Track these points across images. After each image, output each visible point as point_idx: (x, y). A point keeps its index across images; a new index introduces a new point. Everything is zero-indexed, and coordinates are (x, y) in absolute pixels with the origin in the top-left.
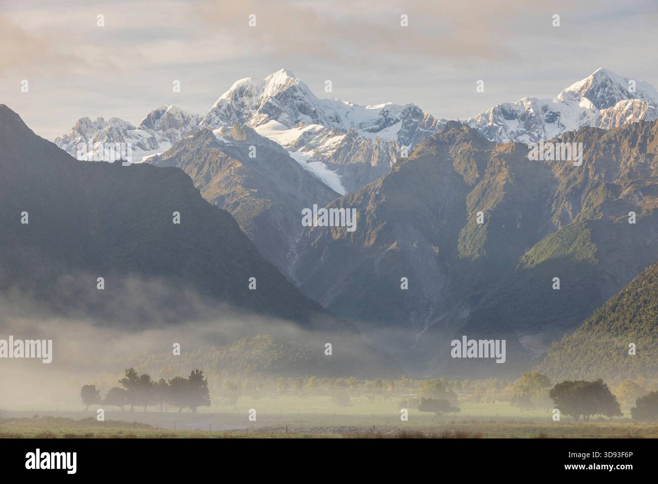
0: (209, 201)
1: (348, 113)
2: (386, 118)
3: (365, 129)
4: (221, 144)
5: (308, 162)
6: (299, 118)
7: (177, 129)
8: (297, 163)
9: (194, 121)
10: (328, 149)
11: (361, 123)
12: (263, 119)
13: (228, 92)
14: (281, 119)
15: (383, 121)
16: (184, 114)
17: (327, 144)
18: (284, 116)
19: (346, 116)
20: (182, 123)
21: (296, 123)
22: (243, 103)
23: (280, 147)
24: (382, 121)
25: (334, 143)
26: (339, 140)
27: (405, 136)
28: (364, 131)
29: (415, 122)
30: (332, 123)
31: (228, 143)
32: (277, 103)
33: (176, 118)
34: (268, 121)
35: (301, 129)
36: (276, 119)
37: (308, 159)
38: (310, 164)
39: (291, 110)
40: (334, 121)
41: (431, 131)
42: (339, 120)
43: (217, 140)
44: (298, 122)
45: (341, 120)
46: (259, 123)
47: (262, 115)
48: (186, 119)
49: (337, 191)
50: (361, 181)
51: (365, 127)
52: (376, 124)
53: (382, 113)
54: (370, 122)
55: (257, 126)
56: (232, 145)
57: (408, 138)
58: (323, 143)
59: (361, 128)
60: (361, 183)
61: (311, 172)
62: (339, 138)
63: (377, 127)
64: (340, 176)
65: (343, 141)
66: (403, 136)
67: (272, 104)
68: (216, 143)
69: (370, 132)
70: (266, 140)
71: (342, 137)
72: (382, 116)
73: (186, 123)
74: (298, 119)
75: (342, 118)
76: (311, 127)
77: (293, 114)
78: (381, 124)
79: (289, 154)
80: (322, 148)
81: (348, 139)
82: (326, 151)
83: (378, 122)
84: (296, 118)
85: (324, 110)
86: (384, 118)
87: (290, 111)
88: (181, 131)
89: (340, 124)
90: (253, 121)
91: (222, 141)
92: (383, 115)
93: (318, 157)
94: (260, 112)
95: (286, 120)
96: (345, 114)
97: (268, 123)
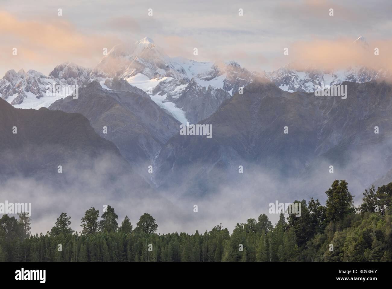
1: (190, 67)
2: (216, 70)
3: (201, 78)
4: (105, 91)
5: (163, 102)
6: (157, 71)
7: (75, 78)
8: (156, 104)
9: (86, 73)
10: (177, 93)
11: (199, 74)
12: (133, 72)
14: (145, 72)
15: (214, 72)
16: (79, 68)
17: (175, 90)
18: (147, 70)
19: (189, 69)
20: (78, 74)
21: (156, 75)
22: (119, 61)
23: (145, 93)
24: (213, 72)
25: (181, 89)
26: (184, 88)
27: (228, 83)
28: (201, 80)
29: (235, 74)
30: (179, 74)
31: (110, 91)
32: (142, 61)
33: (74, 70)
34: (136, 74)
35: (158, 79)
36: (141, 72)
37: (164, 100)
38: (165, 104)
39: (152, 66)
40: (180, 73)
41: (246, 80)
42: (184, 72)
43: (103, 88)
45: (186, 72)
46: (130, 75)
47: (132, 69)
48: (80, 71)
51: (202, 77)
52: (209, 75)
53: (213, 67)
54: (205, 73)
55: (129, 77)
56: (112, 92)
57: (231, 85)
58: (173, 90)
59: (199, 77)
60: (199, 117)
61: (165, 109)
63: (210, 76)
64: (185, 112)
65: (187, 88)
66: (227, 83)
67: (139, 62)
68: (102, 91)
69: (205, 80)
70: (135, 88)
71: (186, 86)
72: (213, 69)
73: (81, 74)
74: (156, 72)
75: (186, 70)
76: (165, 78)
77: (153, 69)
78: (212, 75)
79: (150, 97)
80: (171, 93)
81: (190, 87)
82: (175, 95)
83: (210, 74)
84: (155, 71)
85: (173, 65)
86: (215, 70)
87: (151, 66)
88: (77, 79)
89: (185, 75)
90: (126, 73)
91: (106, 90)
92: (214, 68)
93: (170, 98)
94: (131, 67)
95: (148, 72)
96: (188, 68)
97: (136, 75)
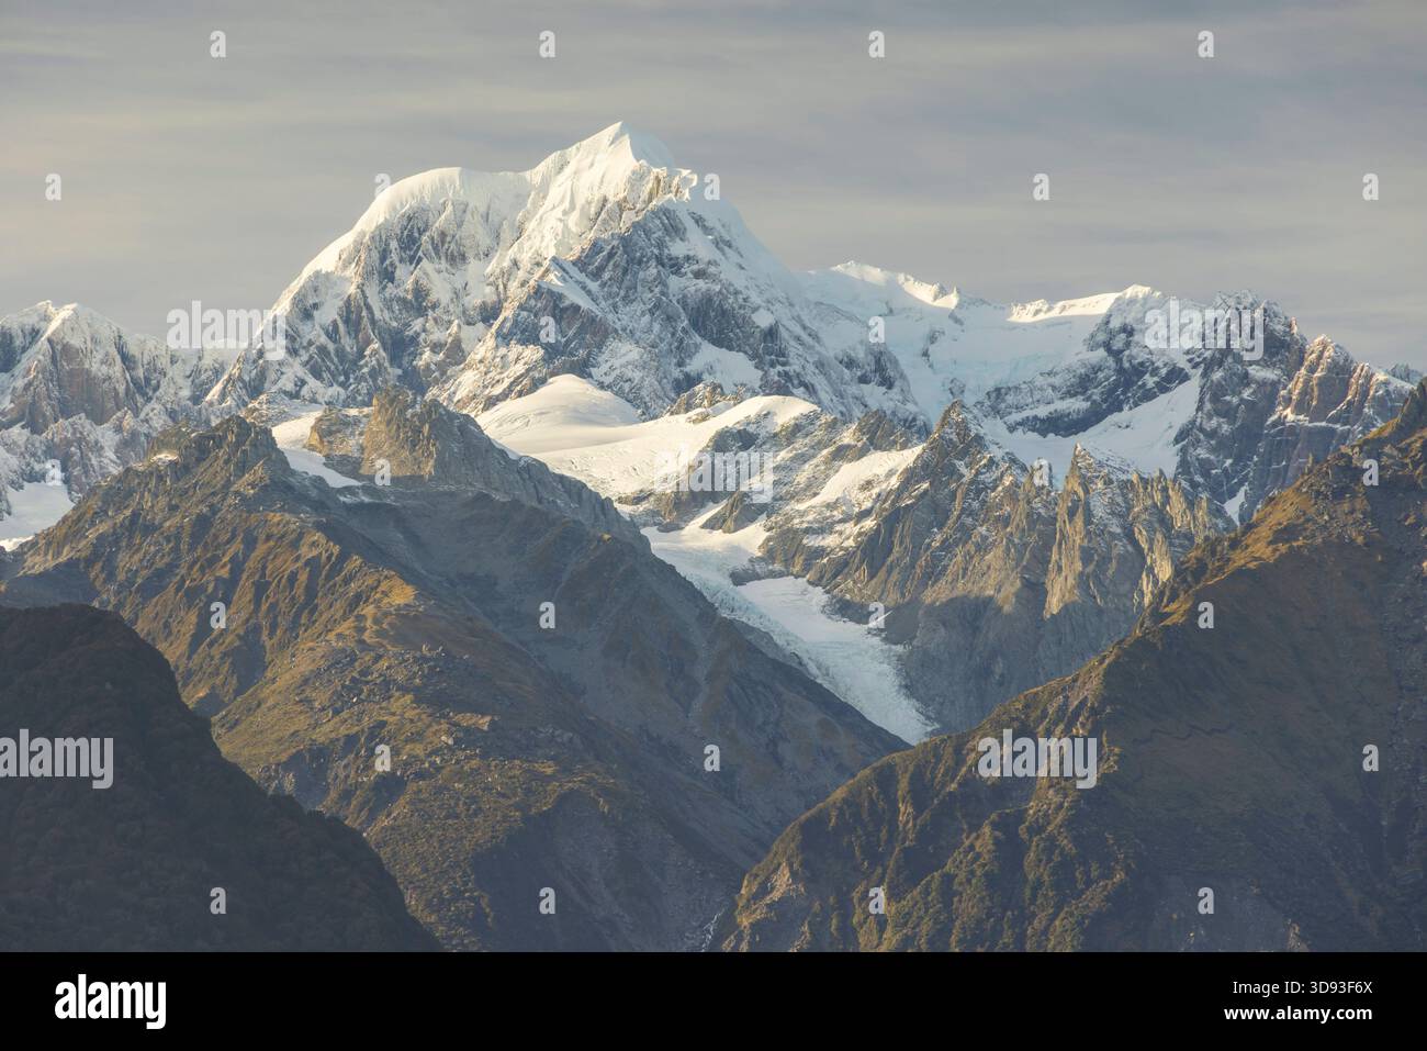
0: (255, 773)
1: (932, 339)
2: (1119, 361)
3: (1016, 417)
4: (314, 493)
5: (739, 578)
6: (693, 366)
7: (99, 418)
8: (684, 585)
9: (181, 381)
10: (837, 515)
11: (998, 390)
12: (519, 369)
13: (346, 241)
14: (605, 368)
15: (1108, 375)
16: (133, 349)
17: (830, 492)
18: (623, 356)
19: (926, 354)
20: (121, 389)
21: (682, 390)
22: (420, 292)
23: (604, 506)
24: (1101, 375)
25: (868, 485)
26: (890, 474)
27: (1213, 450)
28: (1012, 429)
29: (1262, 384)
30: (854, 389)
31: (348, 490)
32: (589, 293)
33: (95, 367)
34: (543, 381)
35: (705, 418)
36: (582, 369)
37: (742, 564)
38: (753, 592)
39: (656, 327)
40: (864, 380)
41: (1338, 427)
42: (891, 373)
43: (293, 473)
44: (690, 381)
45: (902, 376)
46: (498, 390)
47: (516, 349)
48: (140, 373)
49: (878, 722)
50: (999, 668)
51: (1019, 408)
52: (1070, 393)
53: (1101, 337)
54: (1040, 381)
55: (491, 402)
56: (366, 500)
57: (1229, 462)
58: (812, 487)
59: (996, 411)
60: (1001, 684)
61: (752, 630)
62: (889, 465)
63: (1078, 405)
64: (899, 649)
65: (910, 477)
66: (1203, 453)
67: (560, 297)
68: (290, 488)
69: (1044, 434)
70: (534, 472)
71: (906, 457)
72: (1101, 352)
73: (144, 394)
74: (687, 369)
75: (906, 360)
76: (752, 407)
77: (663, 346)
78: (1096, 394)
79: (645, 541)
80: (802, 514)
81: (935, 469)
82: (825, 528)
83: (1083, 384)
84: (680, 364)
85: (814, 325)
86: (1111, 362)
87: (649, 330)
88: (119, 429)
89: (895, 393)
90: (466, 382)
91: (319, 482)
92: (1107, 346)
93: (788, 552)
94: (504, 338)
95: (629, 374)
96: (920, 346)
97: (543, 390)
